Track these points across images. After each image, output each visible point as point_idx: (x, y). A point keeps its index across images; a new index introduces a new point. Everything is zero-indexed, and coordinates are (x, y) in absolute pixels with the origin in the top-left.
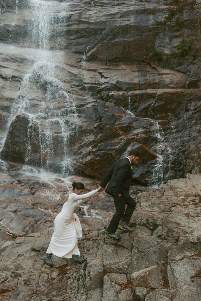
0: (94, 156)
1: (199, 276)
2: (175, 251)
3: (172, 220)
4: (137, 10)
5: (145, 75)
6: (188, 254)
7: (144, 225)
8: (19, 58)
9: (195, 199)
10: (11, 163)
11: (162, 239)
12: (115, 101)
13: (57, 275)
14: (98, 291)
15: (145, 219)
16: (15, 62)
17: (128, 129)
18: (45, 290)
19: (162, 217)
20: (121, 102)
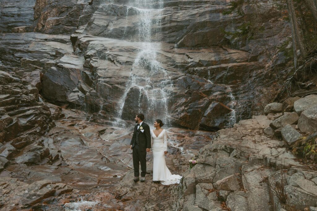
0: (186, 113)
1: (266, 181)
2: (247, 166)
3: (244, 145)
4: (210, 11)
5: (219, 55)
6: (257, 167)
7: (223, 150)
8: (131, 49)
9: (260, 131)
10: (128, 121)
11: (237, 158)
12: (199, 74)
13: (163, 188)
14: (192, 195)
15: (224, 146)
16: (128, 52)
17: (209, 93)
18: (154, 198)
19: (236, 144)
20: (203, 74)
